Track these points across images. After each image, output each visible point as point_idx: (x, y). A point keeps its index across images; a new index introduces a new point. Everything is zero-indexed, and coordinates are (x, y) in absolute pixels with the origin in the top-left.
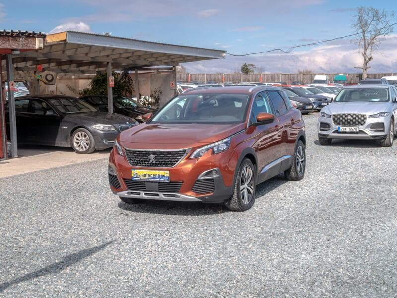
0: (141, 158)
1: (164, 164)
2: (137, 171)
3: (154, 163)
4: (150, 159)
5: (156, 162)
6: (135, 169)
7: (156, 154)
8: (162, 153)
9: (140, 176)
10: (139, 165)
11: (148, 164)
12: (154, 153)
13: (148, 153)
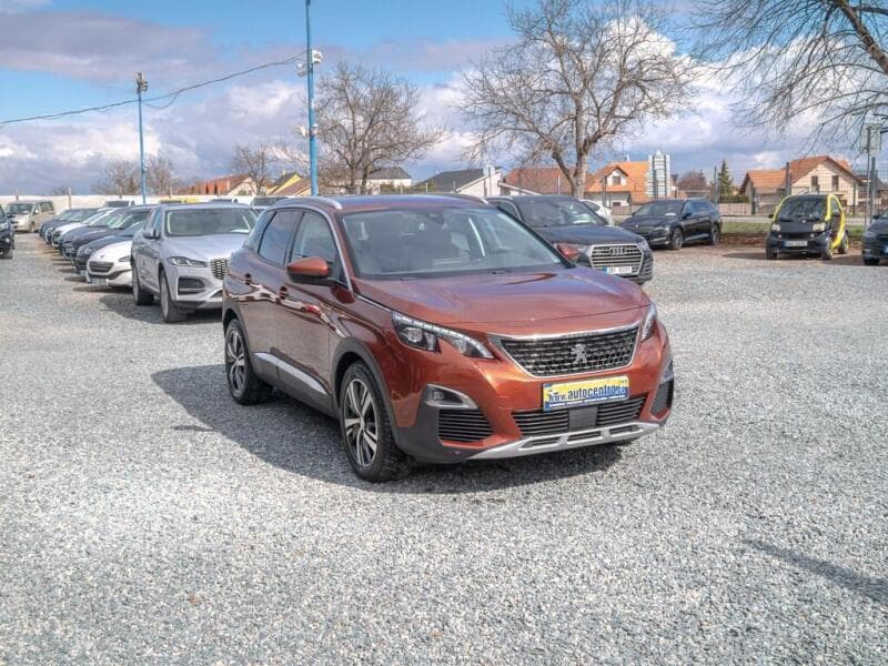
0: (555, 356)
1: (606, 362)
2: (556, 388)
3: (585, 361)
4: (575, 355)
5: (588, 359)
6: (550, 383)
7: (591, 342)
8: (604, 337)
9: (563, 397)
10: (551, 374)
11: (571, 366)
12: (587, 340)
13: (573, 341)
